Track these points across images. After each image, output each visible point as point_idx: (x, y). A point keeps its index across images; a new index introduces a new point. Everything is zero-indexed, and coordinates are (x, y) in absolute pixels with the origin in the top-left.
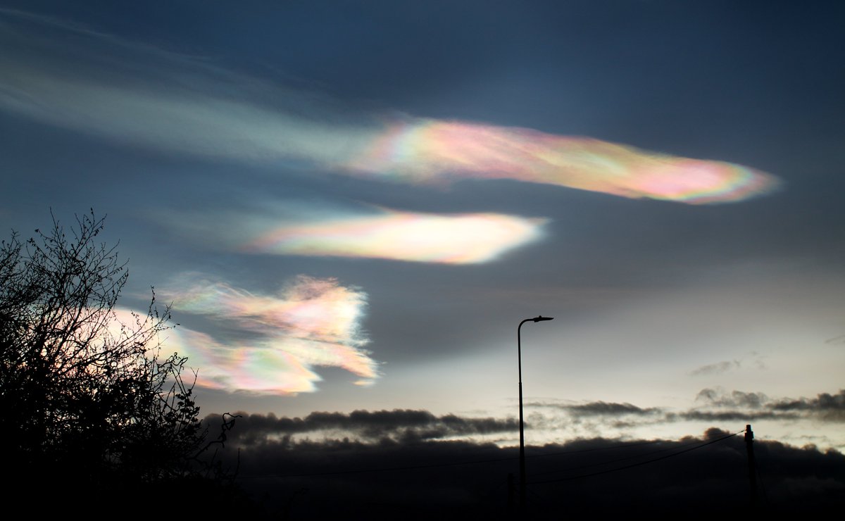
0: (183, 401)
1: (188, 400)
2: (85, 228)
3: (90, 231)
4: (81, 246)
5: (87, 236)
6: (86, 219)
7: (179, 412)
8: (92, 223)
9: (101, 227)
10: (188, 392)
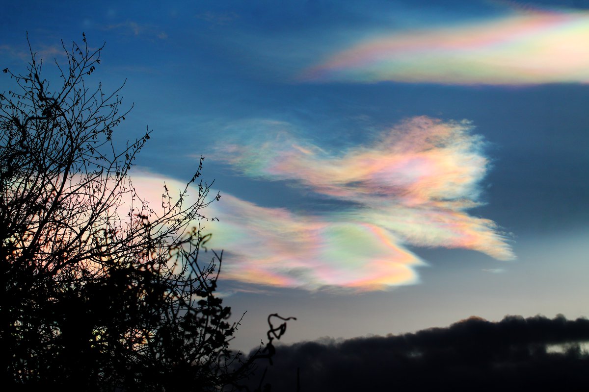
0: (206, 299)
1: (212, 297)
2: (74, 61)
3: (81, 66)
4: (69, 88)
5: (77, 73)
6: (75, 48)
7: (200, 315)
8: (84, 55)
9: (98, 61)
10: (210, 285)
